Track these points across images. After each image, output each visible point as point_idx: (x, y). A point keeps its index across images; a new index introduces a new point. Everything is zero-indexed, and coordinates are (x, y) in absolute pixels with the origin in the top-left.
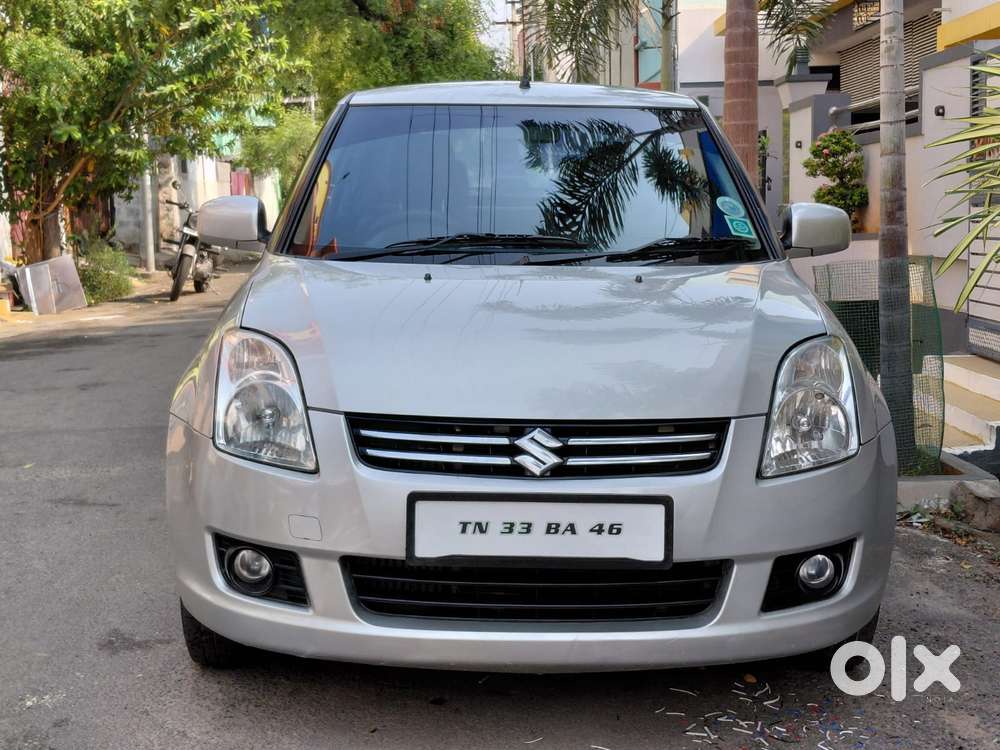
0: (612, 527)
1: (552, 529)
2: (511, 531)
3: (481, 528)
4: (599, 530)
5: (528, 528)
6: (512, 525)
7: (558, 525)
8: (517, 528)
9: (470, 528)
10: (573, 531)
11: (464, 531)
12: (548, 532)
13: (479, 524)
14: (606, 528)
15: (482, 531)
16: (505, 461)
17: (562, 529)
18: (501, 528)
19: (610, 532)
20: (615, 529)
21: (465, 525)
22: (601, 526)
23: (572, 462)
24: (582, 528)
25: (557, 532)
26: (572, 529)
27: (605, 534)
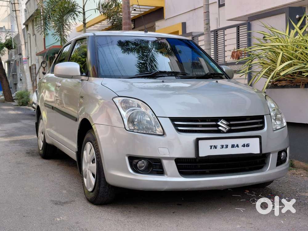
0: (247, 144)
1: (233, 146)
2: (223, 148)
4: (244, 146)
5: (227, 146)
6: (223, 146)
7: (234, 145)
8: (224, 147)
9: (213, 147)
10: (238, 147)
13: (215, 146)
14: (246, 145)
15: (216, 148)
17: (235, 146)
18: (220, 147)
19: (247, 146)
20: (248, 145)
21: (211, 147)
22: (244, 144)
24: (240, 146)
25: (234, 147)
26: (238, 146)
27: (246, 147)
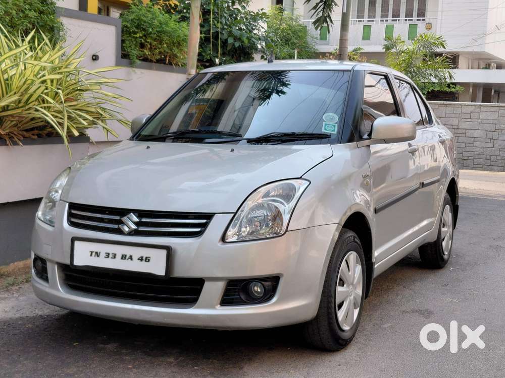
0: (146, 258)
1: (124, 257)
2: (108, 257)
3: (98, 254)
4: (141, 259)
5: (115, 256)
6: (109, 254)
7: (126, 256)
8: (111, 256)
9: (94, 254)
10: (132, 259)
11: (91, 255)
12: (122, 259)
13: (97, 253)
14: (144, 258)
15: (98, 256)
16: (116, 226)
17: (127, 257)
18: (105, 255)
19: (146, 261)
20: (147, 260)
21: (92, 252)
22: (142, 257)
23: (141, 229)
24: (135, 258)
25: (125, 259)
26: (131, 258)
27: (144, 261)
